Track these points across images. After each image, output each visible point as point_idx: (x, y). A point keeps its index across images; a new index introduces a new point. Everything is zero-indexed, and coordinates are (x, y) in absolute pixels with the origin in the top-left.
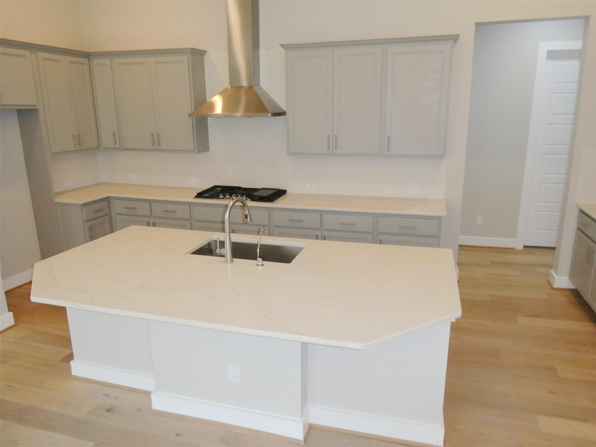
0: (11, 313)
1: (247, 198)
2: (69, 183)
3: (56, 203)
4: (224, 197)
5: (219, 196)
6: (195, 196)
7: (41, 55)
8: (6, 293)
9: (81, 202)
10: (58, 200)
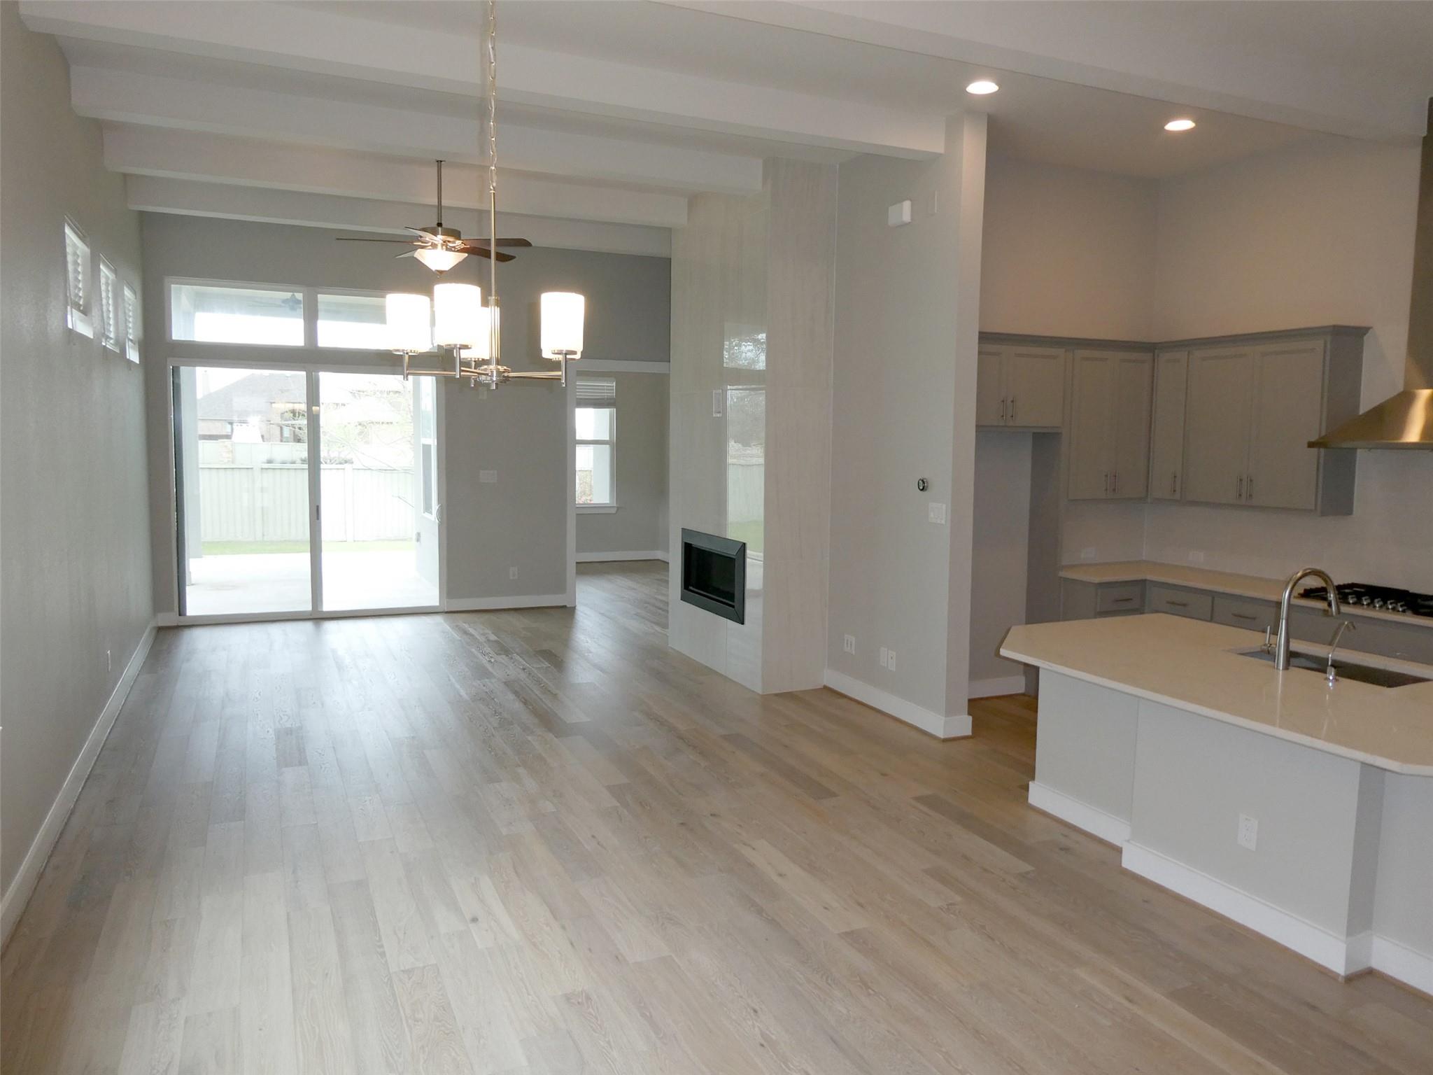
0: (971, 717)
1: (1405, 608)
2: (1088, 554)
3: (1061, 577)
4: (1371, 604)
5: (1347, 599)
6: (1299, 594)
7: (1081, 353)
8: (970, 701)
9: (1097, 580)
10: (1062, 574)
